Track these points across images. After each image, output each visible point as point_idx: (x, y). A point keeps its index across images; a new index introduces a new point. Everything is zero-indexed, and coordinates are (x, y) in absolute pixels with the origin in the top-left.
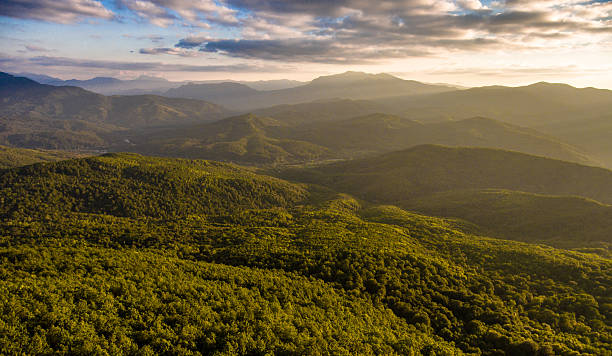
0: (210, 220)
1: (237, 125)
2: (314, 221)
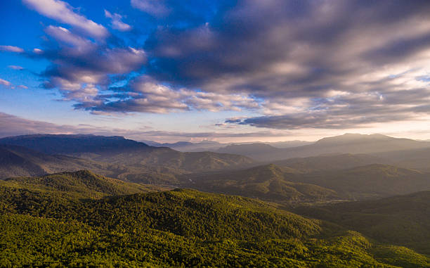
1: (263, 171)
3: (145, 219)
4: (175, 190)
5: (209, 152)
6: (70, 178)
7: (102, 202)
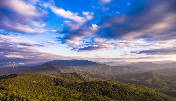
3: (97, 91)
4: (108, 81)
5: (122, 66)
6: (71, 75)
7: (82, 83)
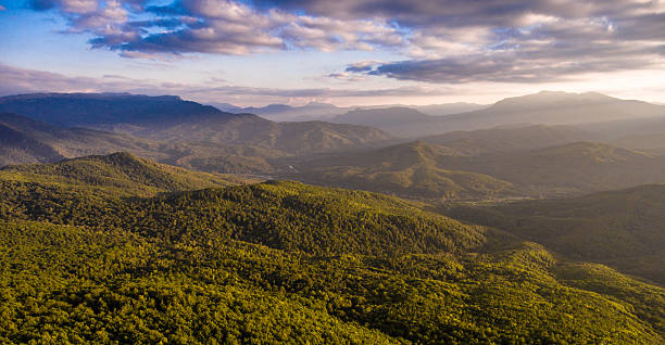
0: (366, 262)
2: (492, 277)
3: (224, 226)
4: (267, 183)
5: (320, 122)
6: (103, 166)
7: (157, 201)
